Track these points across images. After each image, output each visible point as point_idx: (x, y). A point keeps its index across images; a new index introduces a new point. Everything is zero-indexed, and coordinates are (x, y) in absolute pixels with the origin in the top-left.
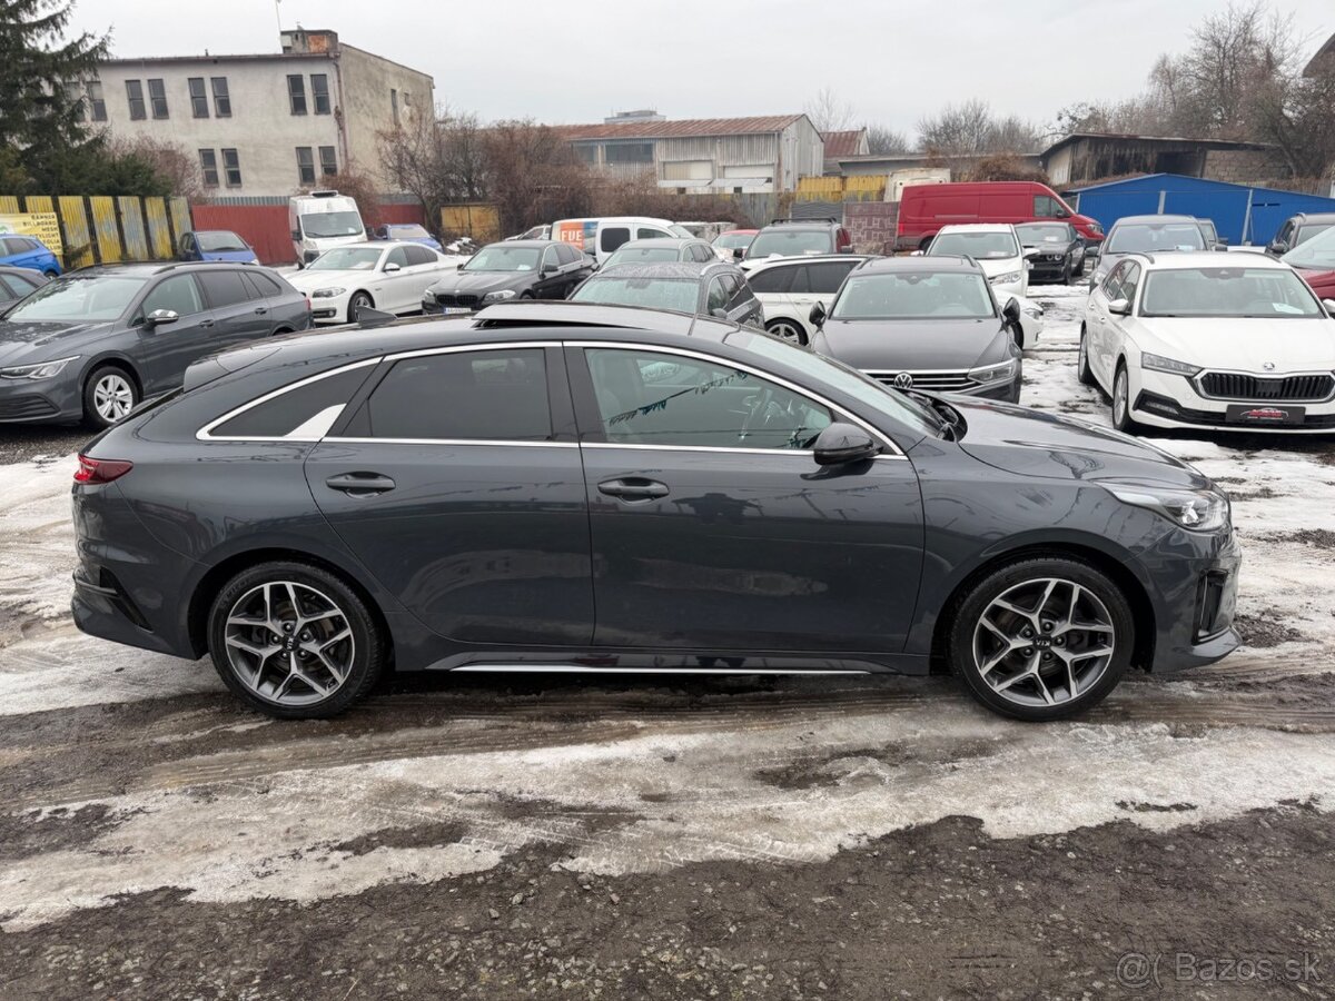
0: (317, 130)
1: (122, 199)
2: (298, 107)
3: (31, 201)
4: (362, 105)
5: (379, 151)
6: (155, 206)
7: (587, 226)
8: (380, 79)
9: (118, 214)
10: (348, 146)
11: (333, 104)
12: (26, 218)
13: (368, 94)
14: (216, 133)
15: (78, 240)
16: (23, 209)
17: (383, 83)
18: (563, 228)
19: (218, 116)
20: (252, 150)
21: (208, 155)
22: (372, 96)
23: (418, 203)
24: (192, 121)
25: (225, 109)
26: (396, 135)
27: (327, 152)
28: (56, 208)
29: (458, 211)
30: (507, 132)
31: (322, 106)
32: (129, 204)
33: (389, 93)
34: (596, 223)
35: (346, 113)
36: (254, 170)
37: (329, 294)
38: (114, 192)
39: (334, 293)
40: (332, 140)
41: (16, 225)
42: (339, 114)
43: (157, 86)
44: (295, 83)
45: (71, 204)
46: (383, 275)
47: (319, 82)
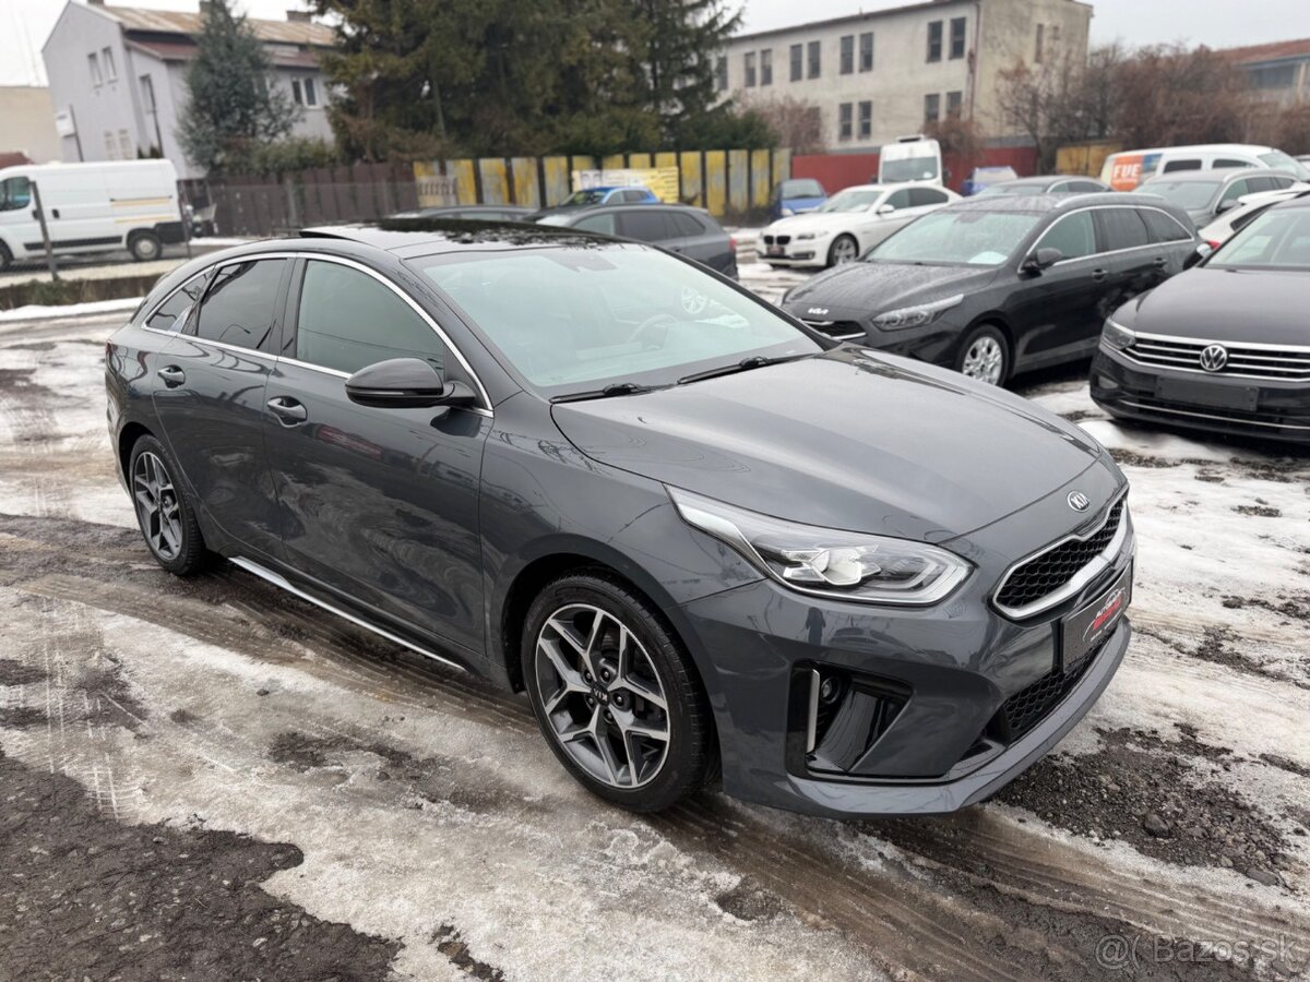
0: (949, 75)
1: (733, 153)
2: (934, 54)
3: (661, 157)
4: (999, 45)
5: (997, 91)
6: (760, 158)
7: (1149, 159)
8: (1026, 14)
9: (727, 166)
10: (976, 89)
11: (968, 47)
12: (654, 172)
13: (1008, 32)
14: (859, 87)
15: (691, 190)
16: (653, 164)
17: (1028, 20)
18: (1119, 162)
19: (861, 71)
20: (884, 101)
21: (846, 109)
22: (1013, 33)
23: (1033, 144)
24: (838, 77)
25: (868, 63)
26: (1019, 72)
27: (955, 97)
28: (678, 163)
29: (1074, 152)
30: (1150, 59)
31: (957, 50)
32: (738, 157)
33: (1034, 29)
34: (1159, 156)
35: (980, 56)
36: (884, 120)
37: (812, 237)
38: (726, 147)
39: (817, 234)
40: (961, 85)
41: (645, 179)
42: (972, 56)
43: (815, 48)
44: (935, 30)
45: (691, 158)
46: (876, 218)
47: (959, 27)
